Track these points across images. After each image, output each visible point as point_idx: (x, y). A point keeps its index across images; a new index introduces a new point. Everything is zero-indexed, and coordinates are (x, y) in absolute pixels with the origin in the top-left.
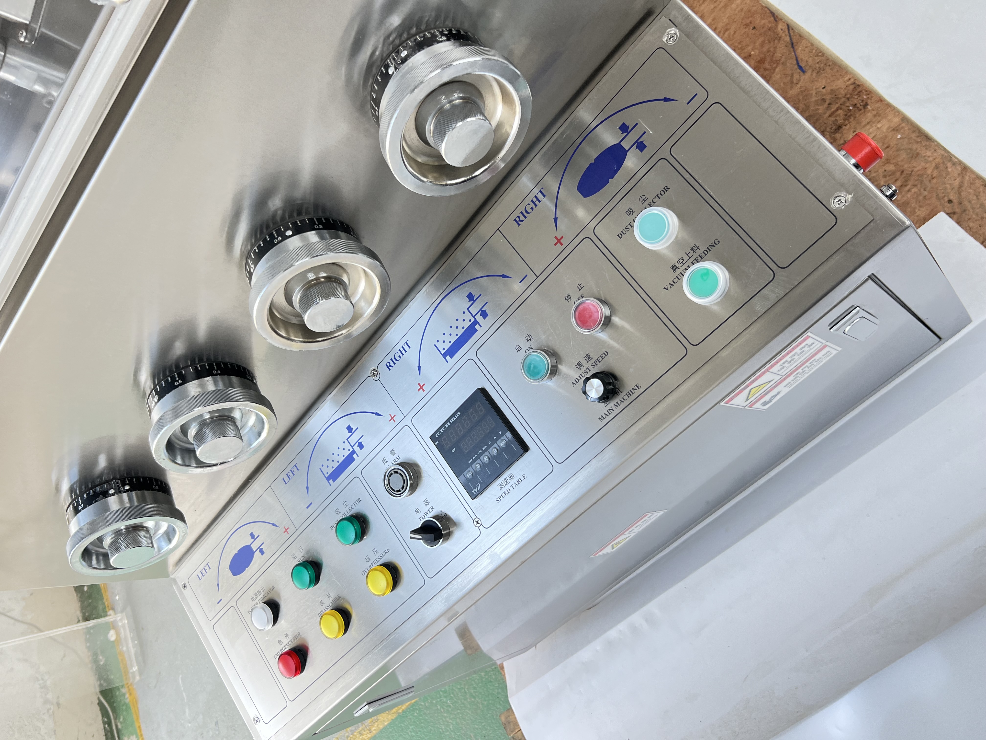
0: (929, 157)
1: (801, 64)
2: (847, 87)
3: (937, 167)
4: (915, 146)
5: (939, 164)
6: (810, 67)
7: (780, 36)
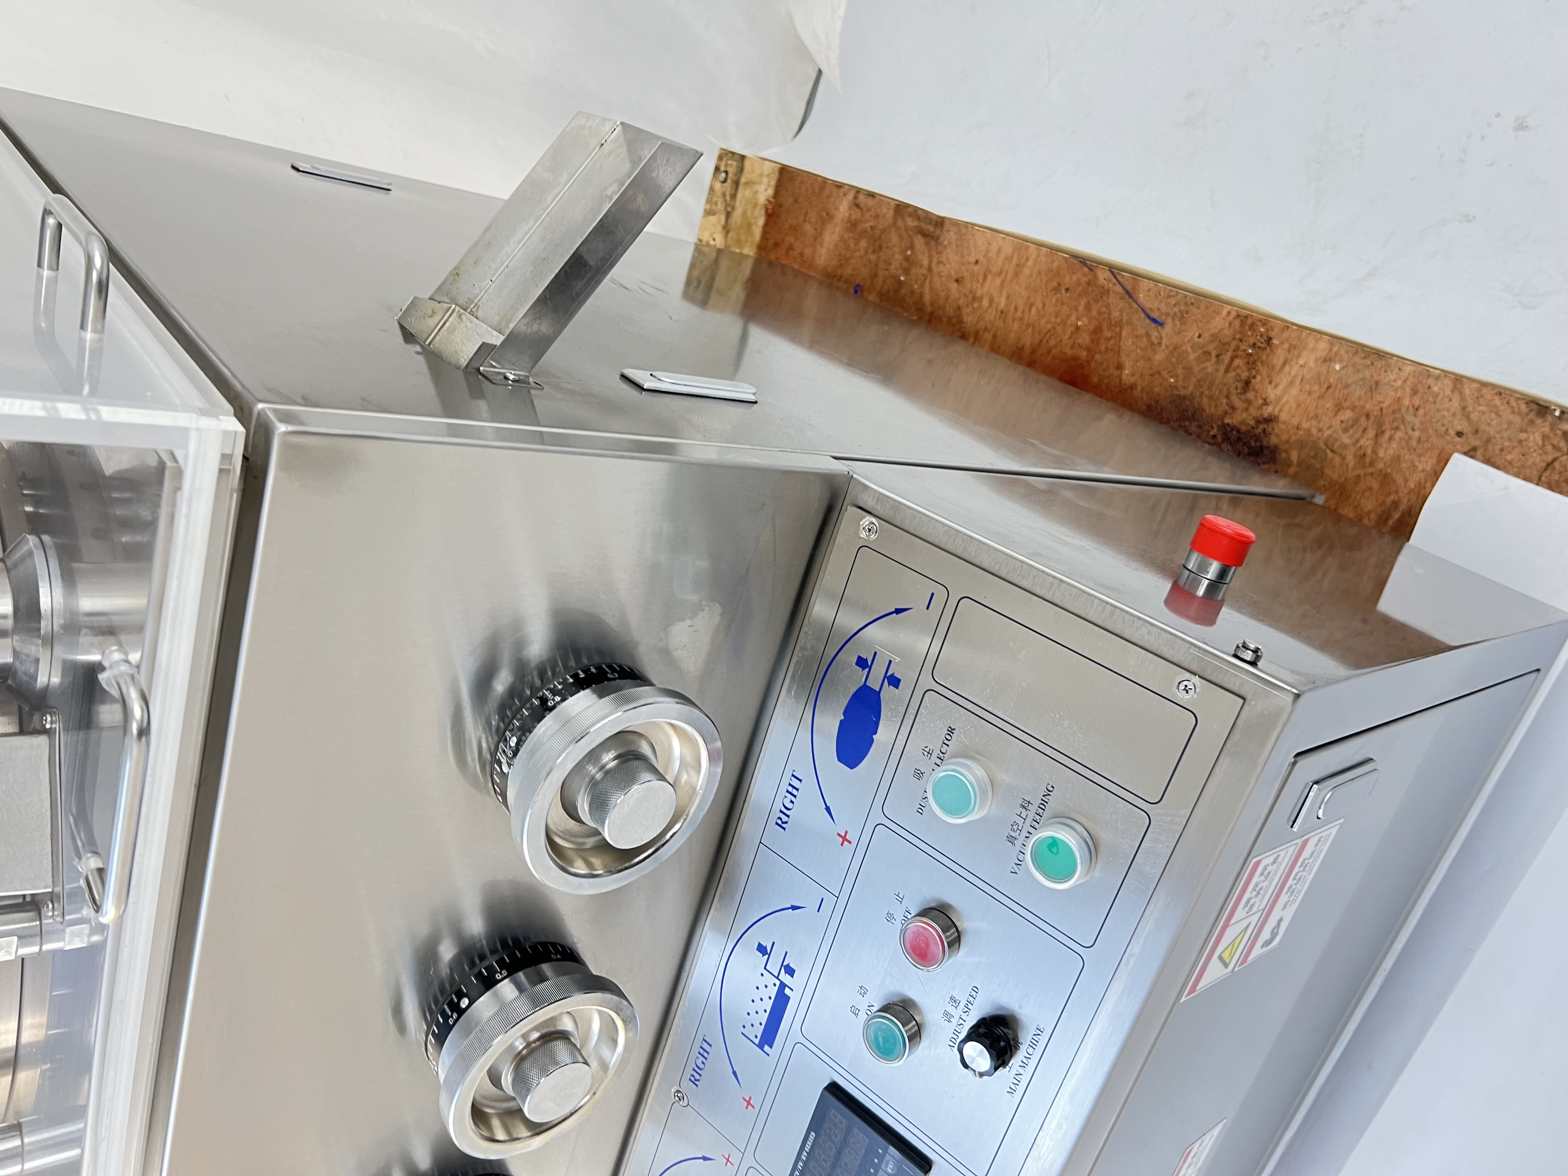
0: (1395, 381)
1: (1153, 315)
2: (1230, 324)
3: (1415, 392)
4: (1367, 373)
5: (1415, 386)
6: (1168, 314)
7: (1106, 287)
